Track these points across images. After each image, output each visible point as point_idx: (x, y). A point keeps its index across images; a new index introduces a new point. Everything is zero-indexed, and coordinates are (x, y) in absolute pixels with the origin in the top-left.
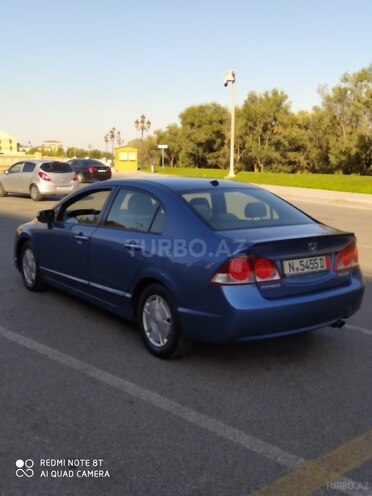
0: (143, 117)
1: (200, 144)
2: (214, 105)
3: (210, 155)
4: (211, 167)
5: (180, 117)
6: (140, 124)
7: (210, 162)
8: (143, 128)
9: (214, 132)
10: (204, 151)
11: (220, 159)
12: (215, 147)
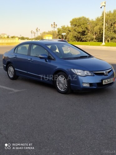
0: (54, 23)
1: (79, 33)
2: (83, 17)
3: (83, 37)
4: (83, 41)
5: (70, 22)
6: (53, 26)
7: (83, 39)
8: (54, 27)
9: (85, 28)
10: (81, 35)
11: (87, 38)
12: (85, 33)
